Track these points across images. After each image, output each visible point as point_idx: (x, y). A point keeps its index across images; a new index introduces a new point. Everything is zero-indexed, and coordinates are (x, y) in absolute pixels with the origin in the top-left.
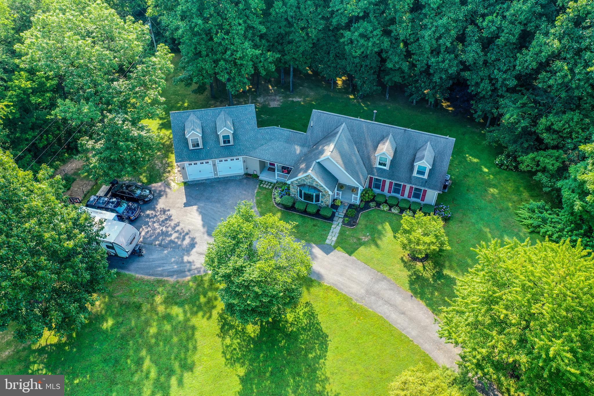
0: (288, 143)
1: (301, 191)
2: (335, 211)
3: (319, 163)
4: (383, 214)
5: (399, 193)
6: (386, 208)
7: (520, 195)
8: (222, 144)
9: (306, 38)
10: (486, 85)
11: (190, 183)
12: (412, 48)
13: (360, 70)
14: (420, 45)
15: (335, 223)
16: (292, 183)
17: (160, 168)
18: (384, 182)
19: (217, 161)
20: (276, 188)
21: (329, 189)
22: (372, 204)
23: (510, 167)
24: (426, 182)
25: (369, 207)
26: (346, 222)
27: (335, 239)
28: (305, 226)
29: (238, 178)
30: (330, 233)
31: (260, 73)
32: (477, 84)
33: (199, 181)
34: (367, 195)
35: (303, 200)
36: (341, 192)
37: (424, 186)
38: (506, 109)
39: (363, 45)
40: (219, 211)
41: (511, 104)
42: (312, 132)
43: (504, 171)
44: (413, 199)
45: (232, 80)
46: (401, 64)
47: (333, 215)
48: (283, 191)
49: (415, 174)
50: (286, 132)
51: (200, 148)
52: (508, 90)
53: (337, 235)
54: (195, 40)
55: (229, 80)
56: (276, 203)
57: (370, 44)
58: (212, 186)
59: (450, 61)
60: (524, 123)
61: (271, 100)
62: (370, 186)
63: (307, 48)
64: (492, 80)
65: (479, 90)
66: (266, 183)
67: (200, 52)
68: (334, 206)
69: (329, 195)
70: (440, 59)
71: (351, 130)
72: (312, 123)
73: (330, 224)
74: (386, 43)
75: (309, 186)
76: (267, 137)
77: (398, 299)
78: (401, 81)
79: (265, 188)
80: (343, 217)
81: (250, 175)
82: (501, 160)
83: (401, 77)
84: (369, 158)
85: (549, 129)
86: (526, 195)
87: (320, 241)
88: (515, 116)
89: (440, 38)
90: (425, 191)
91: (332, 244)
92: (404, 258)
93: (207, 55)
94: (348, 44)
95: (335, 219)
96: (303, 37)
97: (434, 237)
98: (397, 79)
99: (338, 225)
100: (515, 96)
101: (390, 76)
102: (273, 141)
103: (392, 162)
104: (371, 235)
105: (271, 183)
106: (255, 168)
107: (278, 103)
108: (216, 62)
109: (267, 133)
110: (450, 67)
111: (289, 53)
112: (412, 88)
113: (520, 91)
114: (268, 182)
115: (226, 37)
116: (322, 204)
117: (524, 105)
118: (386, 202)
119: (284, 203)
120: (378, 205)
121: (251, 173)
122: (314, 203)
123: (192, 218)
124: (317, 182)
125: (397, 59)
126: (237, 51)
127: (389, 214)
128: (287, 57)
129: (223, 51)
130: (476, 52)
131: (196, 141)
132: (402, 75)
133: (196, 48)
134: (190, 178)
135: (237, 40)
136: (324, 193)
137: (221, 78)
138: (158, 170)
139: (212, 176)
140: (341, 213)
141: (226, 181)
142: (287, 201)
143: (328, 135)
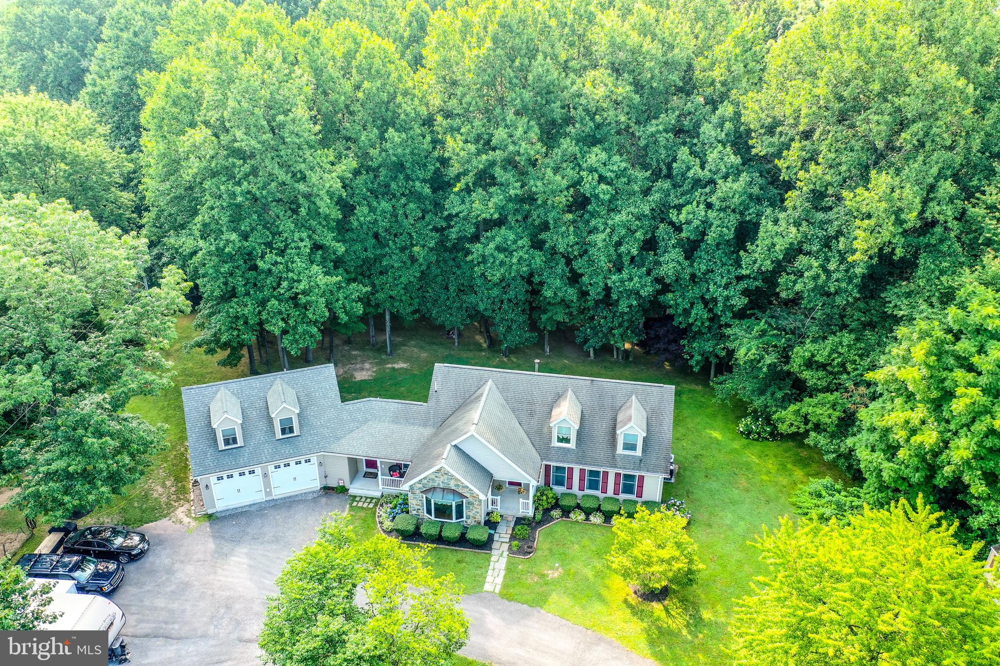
0: (397, 423)
1: (428, 502)
2: (492, 532)
3: (456, 446)
4: (578, 528)
5: (597, 489)
6: (580, 516)
7: (790, 475)
8: (279, 435)
9: (409, 262)
10: (699, 312)
11: (218, 515)
12: (578, 265)
13: (500, 309)
14: (590, 260)
15: (494, 552)
16: (411, 487)
17: (161, 495)
18: (571, 470)
19: (271, 468)
20: (382, 505)
21: (479, 489)
22: (556, 513)
23: (763, 435)
24: (641, 461)
25: (552, 519)
26: (515, 549)
27: (499, 580)
28: (443, 565)
29: (310, 496)
30: (490, 572)
31: (338, 318)
32: (687, 312)
33: (236, 509)
34: (545, 498)
35: (433, 518)
36: (499, 498)
37: (639, 469)
38: (737, 342)
39: (502, 263)
40: (278, 558)
41: (743, 333)
42: (438, 401)
43: (756, 442)
44: (623, 496)
45: (291, 332)
46: (566, 291)
47: (491, 539)
48: (395, 507)
49: (620, 450)
50: (392, 406)
51: (239, 445)
52: (735, 316)
53: (503, 573)
54: (225, 268)
55: (285, 332)
56: (384, 531)
57: (515, 260)
58: (263, 515)
59: (640, 277)
60: (769, 359)
61: (356, 370)
62: (547, 483)
63: (412, 279)
64: (708, 303)
65: (691, 320)
66: (363, 500)
67: (234, 288)
68: (491, 524)
69: (480, 501)
70: (625, 275)
71: (503, 389)
72: (435, 385)
73: (487, 556)
74: (539, 259)
75: (444, 489)
76: (359, 416)
78: (567, 320)
79: (362, 508)
80: (507, 540)
81: (332, 489)
82: (746, 425)
83: (566, 314)
84: (539, 432)
85: (810, 363)
86: (799, 474)
87: (473, 588)
88: (753, 351)
89: (619, 244)
90: (641, 478)
91: (497, 591)
92: (630, 599)
93: (248, 294)
94: (479, 263)
95: (495, 545)
96: (404, 263)
97: (675, 548)
98: (561, 316)
99: (501, 555)
100: (746, 323)
101: (549, 314)
102: (370, 423)
103: (579, 433)
104: (562, 566)
105: (372, 498)
106: (340, 474)
107: (370, 373)
108: (263, 303)
109: (359, 409)
110: (643, 286)
111: (382, 289)
112: (586, 330)
113: (754, 314)
114: (367, 498)
115: (279, 259)
116: (469, 521)
117: (763, 333)
118: (578, 506)
119: (400, 527)
120: (566, 512)
121: (334, 484)
122: (454, 520)
123: (227, 576)
124: (457, 480)
125: (558, 282)
126: (299, 281)
127: (587, 527)
128: (381, 296)
129: (274, 284)
130: (678, 262)
131: (231, 432)
132: (567, 311)
133: (226, 284)
134: (220, 506)
135: (299, 264)
136: (471, 499)
137: (272, 328)
138: (156, 499)
139: (261, 497)
140: (503, 534)
141: (289, 503)
142: (405, 523)
143: (465, 401)
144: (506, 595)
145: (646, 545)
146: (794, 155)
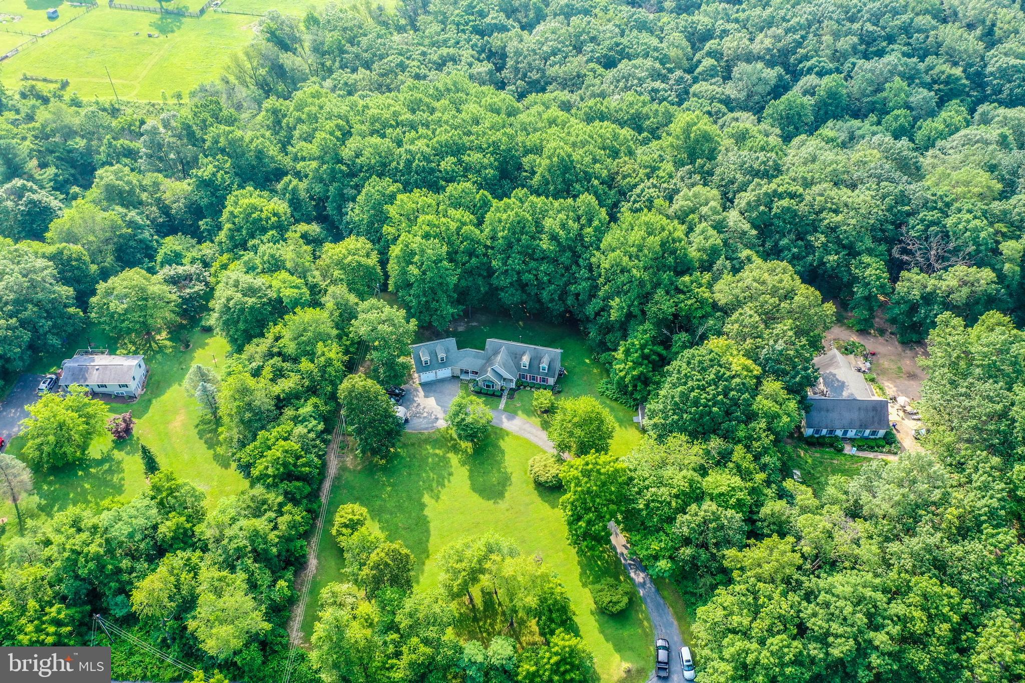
0: (475, 357)
1: (484, 383)
2: (502, 392)
3: (492, 368)
4: (528, 392)
5: (535, 380)
6: (529, 388)
8: (440, 362)
11: (423, 384)
15: (502, 398)
16: (479, 379)
18: (527, 375)
19: (436, 370)
20: (471, 383)
21: (499, 381)
22: (521, 387)
24: (547, 374)
25: (520, 389)
26: (508, 397)
27: (503, 406)
28: (488, 401)
29: (449, 379)
30: (501, 404)
33: (428, 382)
34: (518, 383)
35: (485, 387)
36: (505, 382)
37: (546, 376)
40: (444, 396)
42: (488, 350)
43: (595, 363)
44: (542, 383)
47: (502, 394)
48: (474, 384)
49: (541, 370)
50: (474, 351)
51: (428, 364)
53: (504, 404)
56: (471, 390)
58: (435, 384)
62: (519, 378)
66: (464, 380)
68: (502, 390)
69: (499, 384)
71: (508, 349)
72: (487, 345)
73: (500, 399)
75: (488, 381)
76: (463, 354)
77: (534, 431)
79: (465, 383)
80: (507, 395)
81: (455, 377)
82: (593, 356)
84: (518, 364)
87: (496, 408)
90: (547, 379)
91: (502, 409)
92: (538, 413)
95: (503, 396)
97: (549, 400)
99: (504, 399)
102: (466, 357)
103: (529, 365)
104: (521, 402)
105: (468, 380)
106: (458, 373)
108: (431, 316)
109: (463, 352)
114: (466, 380)
116: (496, 389)
118: (528, 385)
120: (524, 387)
121: (456, 375)
122: (491, 389)
123: (431, 403)
124: (492, 378)
127: (531, 391)
131: (427, 361)
134: (422, 381)
136: (496, 384)
139: (435, 378)
140: (506, 393)
141: (442, 381)
142: (477, 389)
143: (496, 353)
144: (505, 410)
145: (542, 400)
146: (601, 280)
